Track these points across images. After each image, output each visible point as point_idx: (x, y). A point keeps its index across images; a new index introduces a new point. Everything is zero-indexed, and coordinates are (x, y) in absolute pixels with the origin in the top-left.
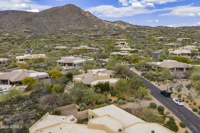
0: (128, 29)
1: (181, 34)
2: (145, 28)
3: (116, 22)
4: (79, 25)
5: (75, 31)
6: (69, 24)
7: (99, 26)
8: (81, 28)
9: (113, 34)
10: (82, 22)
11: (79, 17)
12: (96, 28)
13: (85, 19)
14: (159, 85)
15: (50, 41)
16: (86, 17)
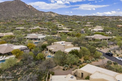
0: (56, 16)
1: (87, 20)
2: (66, 16)
3: (48, 12)
4: (25, 14)
5: (23, 18)
6: (18, 13)
7: (38, 14)
8: (26, 16)
9: (48, 19)
10: (27, 12)
11: (24, 8)
12: (36, 16)
13: (29, 10)
14: (101, 50)
15: (7, 24)
16: (29, 9)
